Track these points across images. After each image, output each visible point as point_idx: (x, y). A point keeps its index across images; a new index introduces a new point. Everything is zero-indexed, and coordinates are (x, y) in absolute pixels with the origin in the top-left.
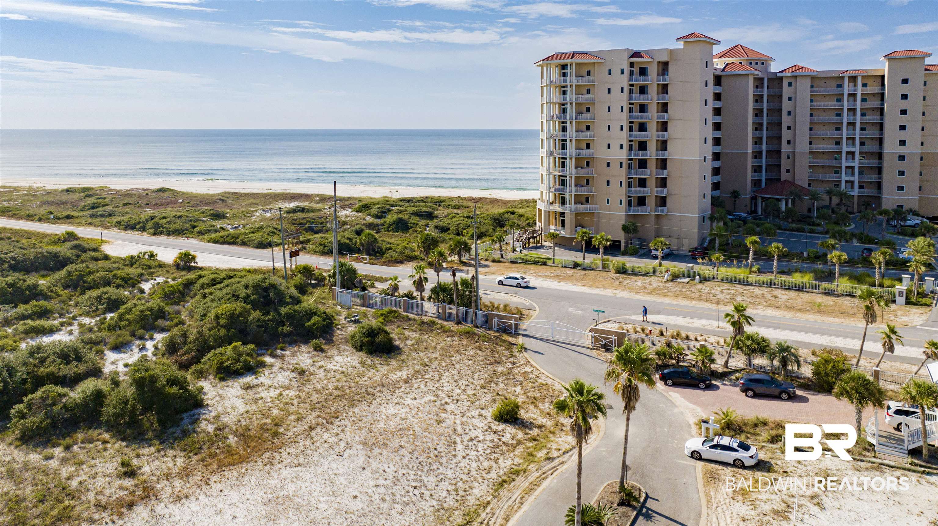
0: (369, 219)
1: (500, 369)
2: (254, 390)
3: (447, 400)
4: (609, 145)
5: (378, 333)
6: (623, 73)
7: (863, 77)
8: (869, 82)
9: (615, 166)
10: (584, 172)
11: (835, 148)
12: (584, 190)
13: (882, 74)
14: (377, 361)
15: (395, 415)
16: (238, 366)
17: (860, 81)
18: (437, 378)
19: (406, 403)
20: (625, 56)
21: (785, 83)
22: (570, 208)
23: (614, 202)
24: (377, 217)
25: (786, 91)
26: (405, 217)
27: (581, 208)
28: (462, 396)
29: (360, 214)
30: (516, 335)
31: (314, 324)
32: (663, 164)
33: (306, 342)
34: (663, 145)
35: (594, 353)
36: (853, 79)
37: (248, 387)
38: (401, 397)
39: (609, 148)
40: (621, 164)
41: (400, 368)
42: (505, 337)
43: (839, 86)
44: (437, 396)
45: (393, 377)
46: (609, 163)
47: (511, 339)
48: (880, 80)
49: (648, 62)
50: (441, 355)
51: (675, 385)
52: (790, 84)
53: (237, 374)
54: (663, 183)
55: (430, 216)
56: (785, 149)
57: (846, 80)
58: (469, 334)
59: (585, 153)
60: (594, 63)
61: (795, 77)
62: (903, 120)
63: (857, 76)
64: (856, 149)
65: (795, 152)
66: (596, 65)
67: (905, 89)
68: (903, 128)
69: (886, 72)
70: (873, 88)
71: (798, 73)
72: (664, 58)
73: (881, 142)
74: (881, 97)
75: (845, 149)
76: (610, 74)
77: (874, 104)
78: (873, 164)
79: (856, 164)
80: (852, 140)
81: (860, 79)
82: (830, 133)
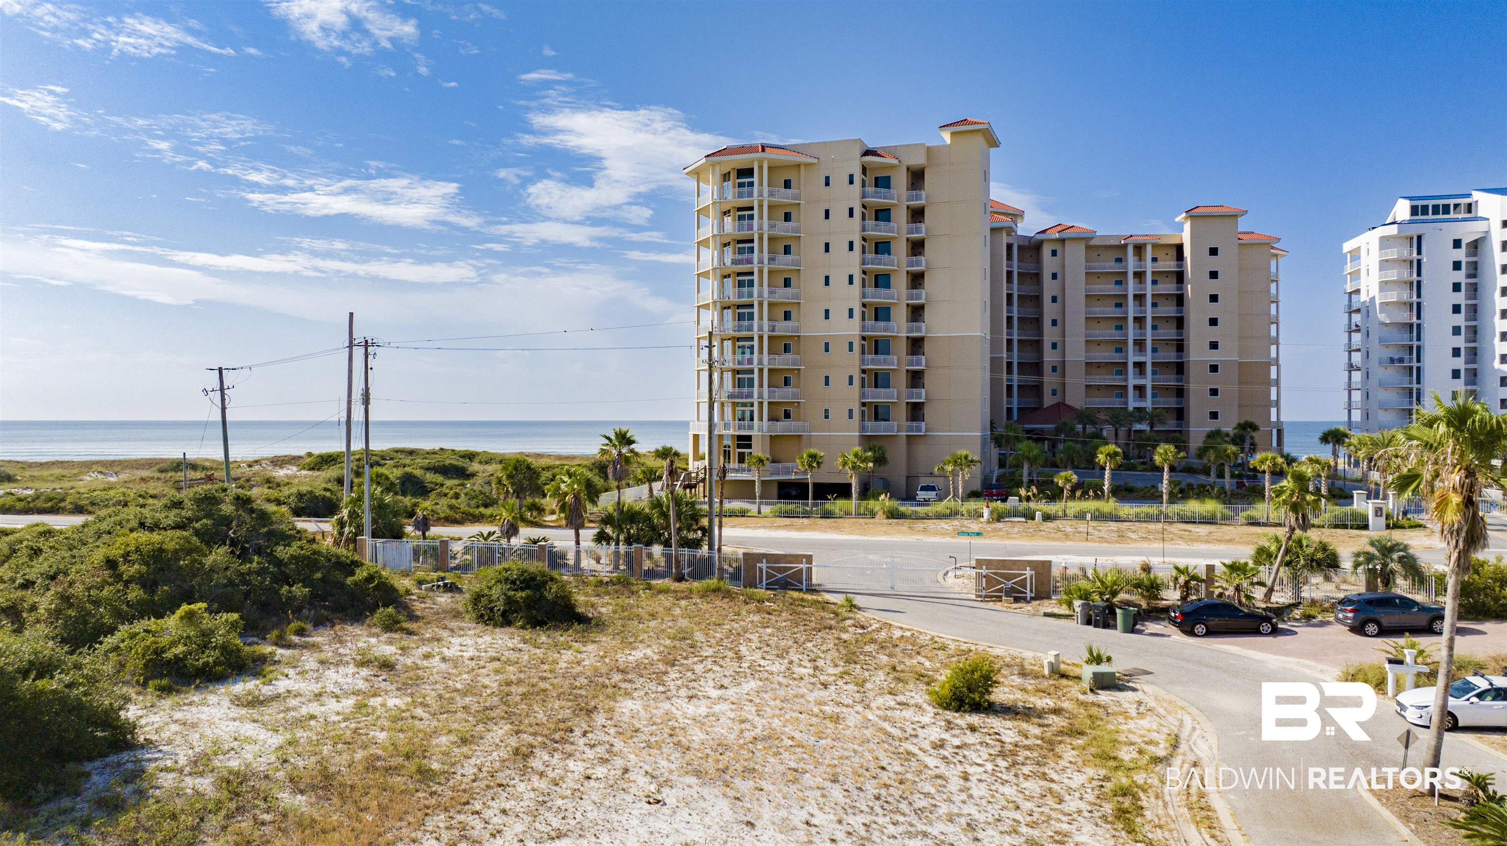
1: (843, 635)
4: (827, 312)
6: (851, 182)
7: (1155, 246)
8: (1160, 255)
9: (839, 350)
10: (783, 361)
11: (1117, 358)
12: (784, 394)
13: (1178, 242)
17: (1149, 253)
20: (857, 153)
21: (1046, 251)
22: (759, 429)
23: (839, 413)
25: (1049, 264)
32: (916, 345)
34: (916, 312)
36: (1139, 249)
39: (827, 317)
40: (851, 344)
43: (1119, 260)
46: (827, 344)
48: (1173, 253)
49: (892, 167)
52: (1054, 253)
54: (916, 378)
56: (1049, 357)
57: (1130, 250)
60: (798, 166)
61: (1063, 241)
62: (1213, 310)
63: (1145, 244)
64: (1148, 358)
65: (1064, 362)
66: (802, 168)
67: (1213, 263)
68: (1213, 322)
69: (1186, 238)
70: (1168, 264)
71: (1064, 235)
72: (918, 160)
73: (1180, 347)
74: (1180, 277)
75: (1132, 357)
76: (827, 184)
77: (1168, 287)
78: (1170, 381)
79: (1148, 382)
80: (1140, 344)
81: (1149, 248)
82: (1109, 333)
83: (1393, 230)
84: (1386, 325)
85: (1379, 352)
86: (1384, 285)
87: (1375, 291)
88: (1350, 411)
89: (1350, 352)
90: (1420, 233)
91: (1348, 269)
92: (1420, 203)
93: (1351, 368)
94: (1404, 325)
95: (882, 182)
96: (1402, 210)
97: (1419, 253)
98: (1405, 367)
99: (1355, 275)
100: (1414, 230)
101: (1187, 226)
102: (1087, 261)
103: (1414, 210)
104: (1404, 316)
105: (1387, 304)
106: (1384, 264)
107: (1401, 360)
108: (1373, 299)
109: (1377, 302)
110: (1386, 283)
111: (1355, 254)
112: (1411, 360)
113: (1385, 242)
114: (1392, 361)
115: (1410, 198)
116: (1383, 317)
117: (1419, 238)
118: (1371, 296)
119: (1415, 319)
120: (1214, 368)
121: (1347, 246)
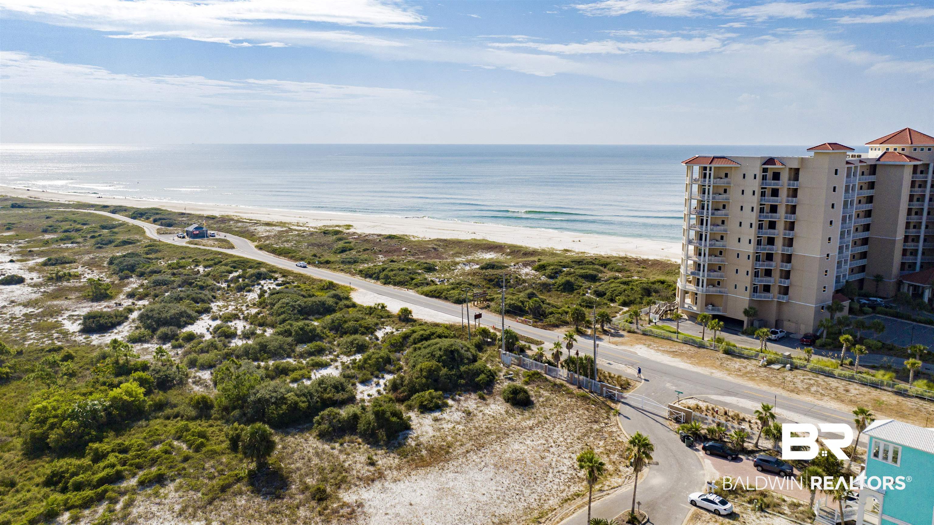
0: (544, 279)
1: (596, 426)
2: (439, 422)
3: (553, 445)
4: (739, 239)
5: (520, 392)
6: (755, 177)
9: (743, 257)
10: (716, 260)
12: (715, 275)
14: (516, 411)
15: (518, 450)
16: (432, 405)
18: (551, 428)
19: (526, 443)
20: (759, 163)
22: (702, 289)
23: (741, 287)
24: (550, 277)
26: (572, 280)
27: (712, 290)
28: (563, 443)
29: (537, 273)
30: (617, 401)
31: (481, 380)
32: (788, 258)
33: (475, 392)
34: (790, 242)
35: (667, 423)
37: (436, 420)
38: (525, 439)
39: (739, 241)
40: (749, 256)
41: (529, 419)
42: (609, 403)
44: (547, 441)
45: (524, 424)
46: (738, 254)
47: (613, 405)
49: (781, 168)
50: (559, 412)
51: (712, 454)
53: (430, 410)
54: (786, 274)
55: (593, 278)
58: (584, 398)
59: (719, 244)
60: (731, 167)
66: (734, 168)
72: (797, 165)
76: (744, 177)
95: (776, 176)
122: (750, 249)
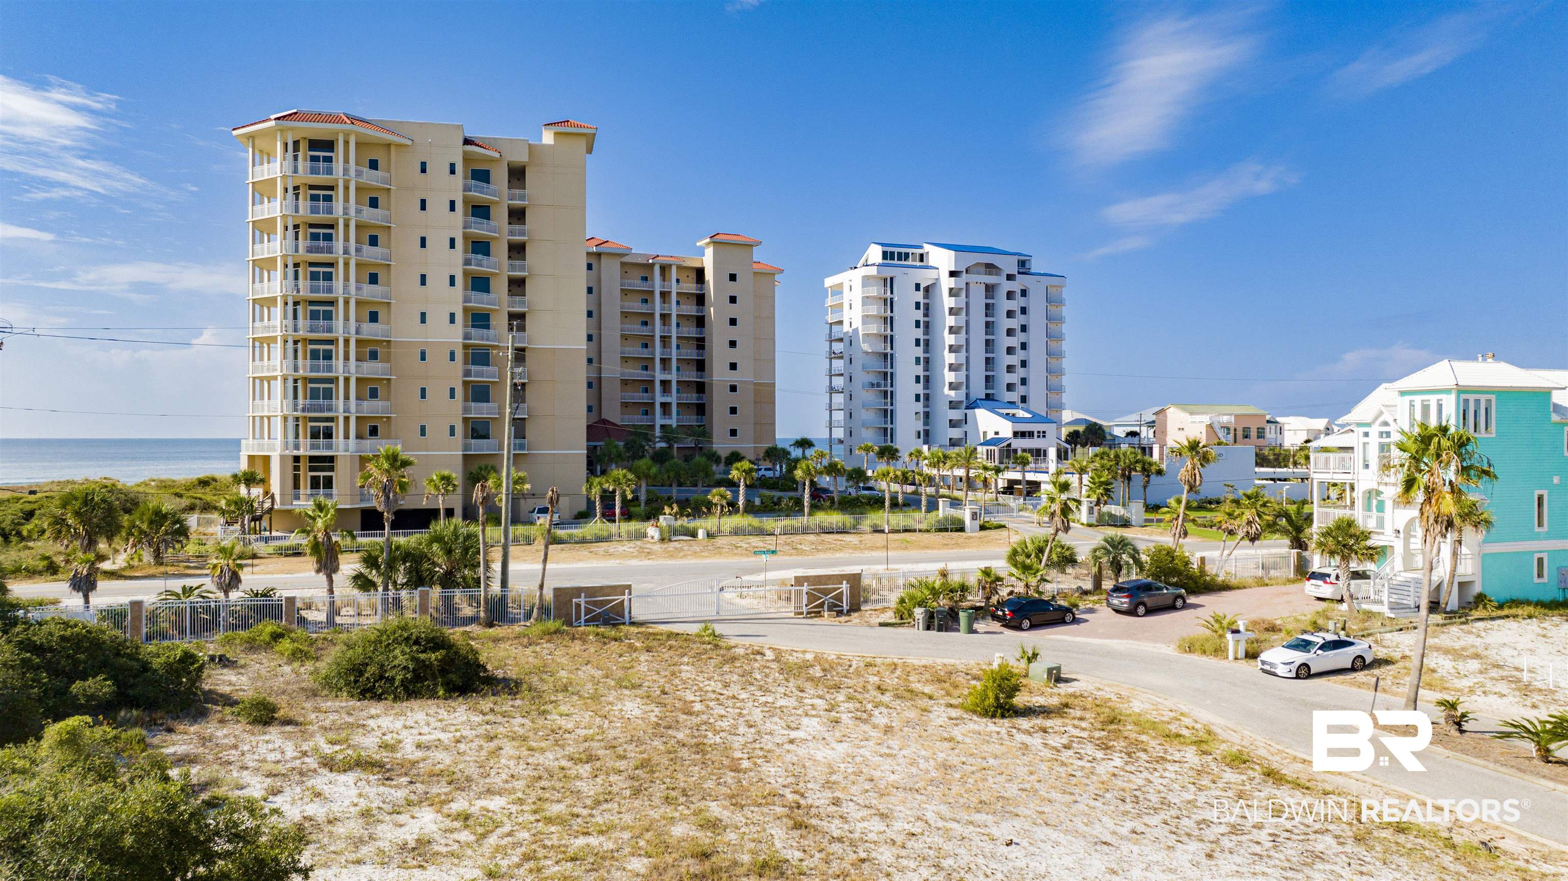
4: (423, 315)
6: (452, 172)
7: (680, 268)
8: (683, 276)
9: (437, 359)
10: (371, 369)
11: (643, 375)
12: (374, 408)
13: (698, 265)
17: (674, 274)
20: (459, 140)
22: (343, 449)
23: (438, 429)
27: (368, 446)
32: (519, 357)
34: (520, 321)
36: (664, 269)
39: (423, 321)
40: (452, 353)
43: (645, 279)
46: (423, 352)
48: (693, 275)
49: (493, 160)
52: (590, 267)
57: (657, 269)
60: (388, 146)
61: (599, 255)
62: (733, 333)
63: (670, 266)
64: (673, 377)
65: (600, 378)
66: (393, 148)
67: (733, 289)
68: (733, 344)
69: (708, 261)
70: (690, 287)
71: (602, 249)
72: (520, 157)
73: (701, 365)
74: (700, 299)
75: (659, 376)
76: (423, 170)
77: (690, 309)
78: (692, 397)
79: (673, 399)
80: (665, 362)
81: (674, 269)
82: (636, 351)
83: (873, 271)
84: (867, 353)
85: (862, 378)
86: (866, 319)
87: (858, 323)
88: (831, 429)
89: (831, 376)
90: (892, 275)
91: (829, 302)
92: (889, 249)
93: (832, 390)
94: (879, 354)
95: (482, 176)
96: (875, 253)
97: (892, 293)
98: (881, 391)
99: (839, 307)
100: (889, 272)
101: (709, 252)
102: (622, 278)
103: (885, 255)
104: (880, 347)
105: (868, 335)
106: (866, 300)
107: (878, 385)
108: (856, 331)
109: (861, 333)
110: (867, 316)
111: (838, 290)
112: (886, 386)
113: (866, 280)
114: (873, 385)
115: (883, 245)
116: (866, 347)
117: (892, 279)
118: (854, 326)
119: (889, 350)
120: (733, 388)
121: (829, 282)
122: (455, 335)
